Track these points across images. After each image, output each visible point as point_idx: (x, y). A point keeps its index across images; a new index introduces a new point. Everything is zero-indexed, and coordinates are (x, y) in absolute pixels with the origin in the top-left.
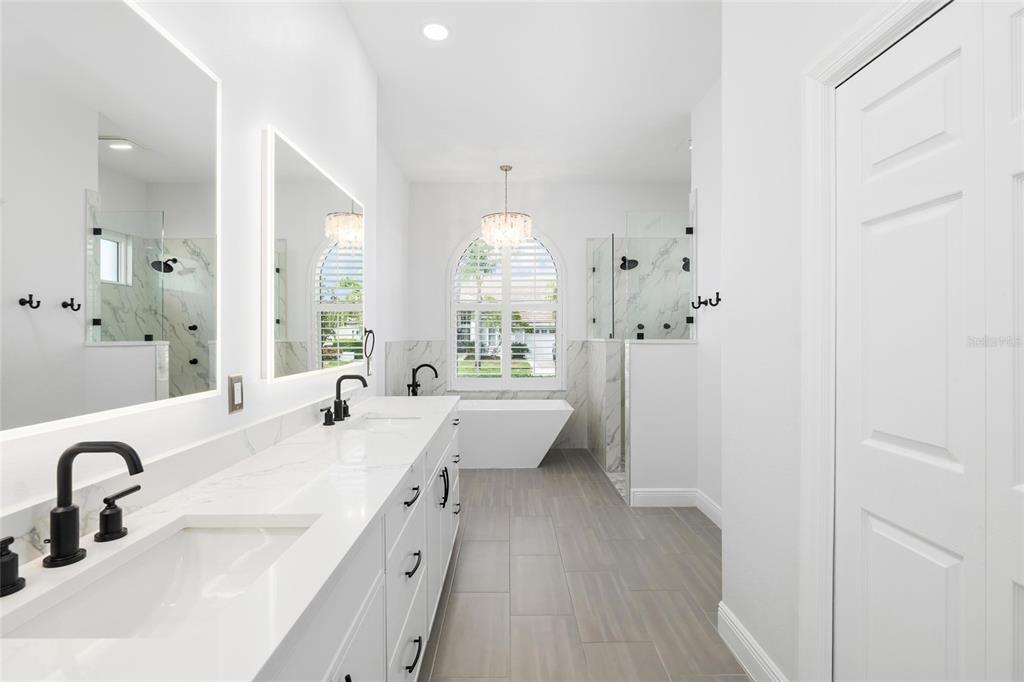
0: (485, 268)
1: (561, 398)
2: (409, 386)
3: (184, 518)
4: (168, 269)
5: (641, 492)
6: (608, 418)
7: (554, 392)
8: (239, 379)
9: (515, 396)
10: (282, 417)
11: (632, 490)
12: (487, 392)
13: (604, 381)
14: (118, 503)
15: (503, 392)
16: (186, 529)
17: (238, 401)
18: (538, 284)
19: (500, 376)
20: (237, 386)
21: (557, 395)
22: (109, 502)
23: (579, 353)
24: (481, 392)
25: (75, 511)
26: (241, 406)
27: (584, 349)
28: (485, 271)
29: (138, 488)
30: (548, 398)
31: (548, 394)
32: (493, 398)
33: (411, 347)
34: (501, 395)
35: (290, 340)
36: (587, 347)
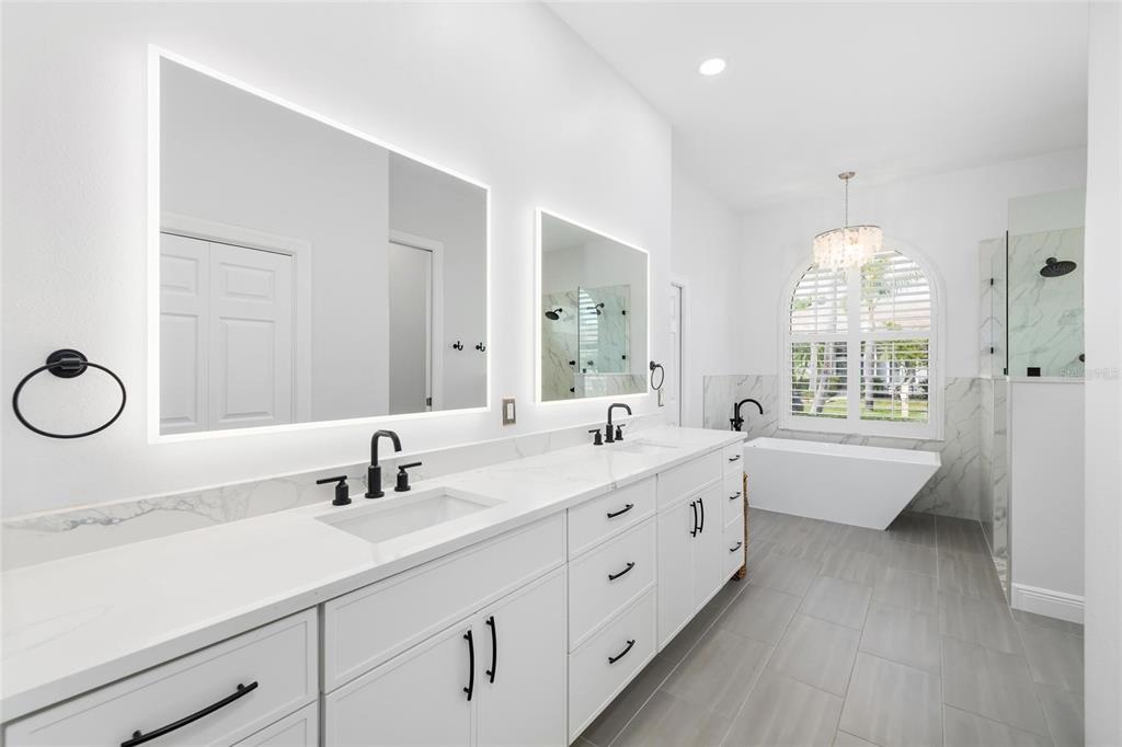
0: (881, 288)
1: (931, 451)
2: (732, 420)
3: (444, 488)
4: (556, 317)
5: (1027, 593)
6: (997, 482)
7: (924, 441)
8: (513, 401)
9: (865, 441)
10: (550, 433)
11: (1013, 584)
12: (828, 434)
13: (993, 433)
14: (406, 470)
15: (849, 436)
16: (443, 496)
17: (510, 416)
18: (898, 307)
19: (845, 417)
20: (510, 406)
21: (927, 445)
22: (402, 468)
23: (965, 394)
24: (820, 433)
25: (379, 469)
26: (513, 421)
27: (974, 389)
28: (881, 292)
29: (420, 464)
30: (915, 449)
31: (914, 443)
32: (835, 442)
33: (741, 380)
34: (847, 439)
35: (634, 373)
36: (979, 385)
